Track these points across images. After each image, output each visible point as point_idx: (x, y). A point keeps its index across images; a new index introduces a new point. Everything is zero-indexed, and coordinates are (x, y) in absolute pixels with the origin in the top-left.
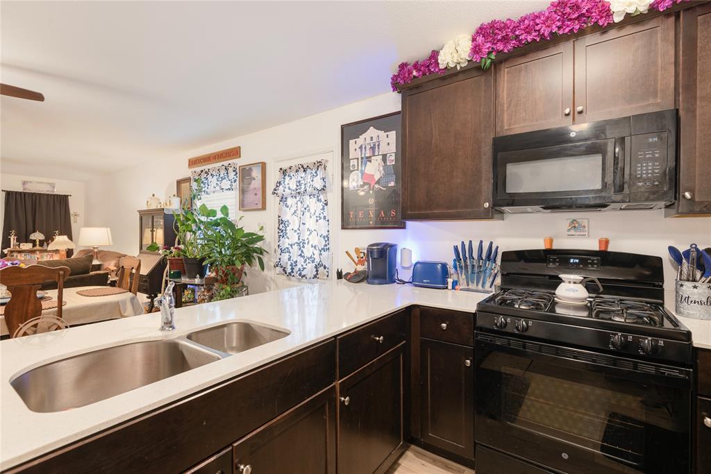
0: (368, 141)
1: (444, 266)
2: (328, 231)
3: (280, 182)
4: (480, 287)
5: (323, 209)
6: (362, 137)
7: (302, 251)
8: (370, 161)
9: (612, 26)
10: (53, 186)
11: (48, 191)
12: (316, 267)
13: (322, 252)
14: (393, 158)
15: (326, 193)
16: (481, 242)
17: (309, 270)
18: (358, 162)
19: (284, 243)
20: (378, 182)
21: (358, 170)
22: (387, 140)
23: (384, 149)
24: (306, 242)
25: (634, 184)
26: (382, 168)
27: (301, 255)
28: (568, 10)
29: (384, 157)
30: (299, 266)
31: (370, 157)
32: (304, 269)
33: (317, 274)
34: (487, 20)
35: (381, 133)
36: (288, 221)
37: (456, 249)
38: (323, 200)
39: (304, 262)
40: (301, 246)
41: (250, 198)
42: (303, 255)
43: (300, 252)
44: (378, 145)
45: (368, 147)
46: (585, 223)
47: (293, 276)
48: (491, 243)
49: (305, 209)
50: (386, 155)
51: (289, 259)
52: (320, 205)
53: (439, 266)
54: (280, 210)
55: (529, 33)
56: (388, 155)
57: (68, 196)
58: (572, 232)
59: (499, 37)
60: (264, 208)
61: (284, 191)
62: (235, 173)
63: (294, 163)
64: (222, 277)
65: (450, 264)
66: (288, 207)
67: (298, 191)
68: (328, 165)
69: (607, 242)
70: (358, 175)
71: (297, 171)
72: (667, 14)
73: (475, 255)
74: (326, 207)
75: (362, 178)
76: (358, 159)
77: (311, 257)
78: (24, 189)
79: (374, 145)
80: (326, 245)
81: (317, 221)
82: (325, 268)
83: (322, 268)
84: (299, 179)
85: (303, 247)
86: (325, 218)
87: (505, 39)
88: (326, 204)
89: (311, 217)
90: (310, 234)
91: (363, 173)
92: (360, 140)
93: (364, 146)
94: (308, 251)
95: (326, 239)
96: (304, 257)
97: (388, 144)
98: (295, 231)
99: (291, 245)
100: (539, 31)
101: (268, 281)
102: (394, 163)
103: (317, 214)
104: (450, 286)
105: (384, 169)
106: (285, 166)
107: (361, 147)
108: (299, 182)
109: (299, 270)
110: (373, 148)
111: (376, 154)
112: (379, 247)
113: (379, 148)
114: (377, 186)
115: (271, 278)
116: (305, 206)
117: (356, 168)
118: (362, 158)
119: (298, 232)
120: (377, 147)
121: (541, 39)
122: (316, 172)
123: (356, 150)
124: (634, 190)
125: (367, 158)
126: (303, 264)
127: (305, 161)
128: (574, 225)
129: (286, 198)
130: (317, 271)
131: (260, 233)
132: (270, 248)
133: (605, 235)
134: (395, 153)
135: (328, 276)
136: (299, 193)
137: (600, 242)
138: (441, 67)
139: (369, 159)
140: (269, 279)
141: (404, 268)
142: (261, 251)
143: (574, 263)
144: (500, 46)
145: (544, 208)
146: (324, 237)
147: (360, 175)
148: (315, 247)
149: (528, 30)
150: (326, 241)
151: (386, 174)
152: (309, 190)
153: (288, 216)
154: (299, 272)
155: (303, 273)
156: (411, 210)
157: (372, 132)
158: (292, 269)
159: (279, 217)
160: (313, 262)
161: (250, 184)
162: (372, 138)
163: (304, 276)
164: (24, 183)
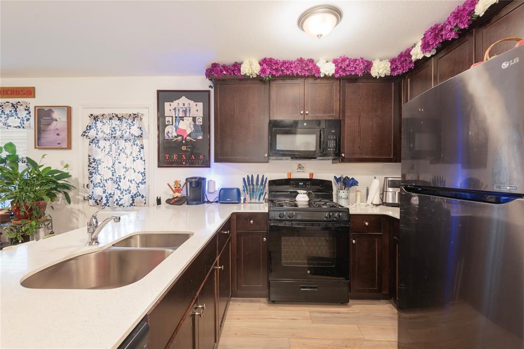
0: (181, 105)
1: (238, 190)
2: (145, 169)
3: (90, 127)
4: (257, 201)
5: (140, 151)
6: (176, 102)
7: (119, 185)
8: (183, 120)
9: (319, 77)
12: (132, 197)
13: (140, 185)
14: (201, 120)
15: (142, 140)
16: (258, 175)
17: (126, 199)
18: (172, 120)
19: (96, 179)
20: (189, 135)
21: (172, 125)
22: (197, 108)
23: (193, 113)
24: (122, 177)
25: (327, 149)
26: (192, 126)
27: (117, 188)
28: (304, 65)
29: (194, 119)
30: (116, 197)
31: (183, 117)
32: (121, 199)
33: (133, 202)
34: (268, 56)
35: (192, 102)
36: (99, 160)
37: (244, 179)
38: (139, 145)
39: (121, 194)
40: (118, 180)
41: (49, 137)
42: (119, 188)
43: (117, 186)
44: (189, 110)
45: (181, 110)
46: (304, 165)
47: (109, 206)
48: (263, 176)
49: (121, 150)
50: (196, 117)
51: (104, 192)
52: (137, 148)
53: (235, 191)
54: (91, 150)
55: (288, 70)
56: (197, 118)
58: (299, 170)
59: (274, 68)
60: (69, 147)
61: (97, 134)
62: (27, 112)
63: (107, 112)
64: (25, 212)
65: (241, 189)
66: (99, 148)
67: (114, 135)
68: (144, 118)
69: (313, 174)
70: (172, 129)
71: (110, 119)
72: (337, 79)
73: (255, 183)
74: (142, 150)
75: (176, 131)
76: (172, 117)
77: (128, 190)
79: (186, 109)
80: (143, 180)
81: (134, 160)
82: (143, 197)
83: (140, 197)
84: (114, 125)
85: (120, 181)
86: (141, 158)
87: (277, 70)
88: (143, 148)
89: (127, 157)
90: (127, 171)
91: (177, 128)
92: (175, 104)
93: (177, 109)
94: (124, 185)
95: (143, 175)
96: (120, 189)
97: (197, 110)
98: (109, 169)
99: (106, 180)
100: (292, 71)
101: (75, 213)
102: (201, 124)
103: (134, 155)
104: (242, 202)
105: (194, 127)
106: (96, 113)
107: (175, 109)
108: (114, 128)
109: (117, 200)
110: (185, 111)
111: (188, 115)
112: (197, 180)
113: (190, 112)
114: (188, 138)
115: (79, 210)
116: (121, 148)
117: (171, 124)
118: (176, 117)
119: (112, 169)
120: (188, 111)
121: (292, 75)
122: (132, 122)
123: (170, 110)
124: (327, 152)
125: (180, 117)
126: (120, 195)
127: (120, 112)
128: (300, 167)
129: (98, 141)
130: (133, 200)
131: (65, 171)
132: (78, 184)
133: (312, 171)
134: (203, 117)
135: (145, 203)
136: (115, 137)
137: (310, 174)
138: (242, 74)
139: (182, 118)
140: (77, 212)
141: (209, 193)
142: (66, 187)
143: (301, 185)
144: (274, 73)
145: (292, 158)
146: (142, 173)
147: (174, 128)
148: (131, 182)
149: (287, 69)
150: (143, 176)
151: (196, 131)
152: (126, 136)
153: (99, 155)
154: (116, 202)
155: (120, 203)
156: (221, 156)
157: (183, 100)
158: (107, 200)
159: (89, 156)
160: (130, 193)
161: (49, 124)
162: (184, 104)
163: (121, 205)
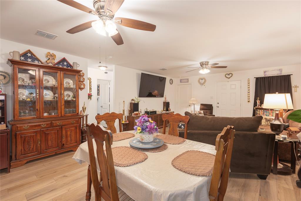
10: (281, 70)
11: (278, 74)
57: (290, 75)
78: (265, 75)
164: (265, 72)
